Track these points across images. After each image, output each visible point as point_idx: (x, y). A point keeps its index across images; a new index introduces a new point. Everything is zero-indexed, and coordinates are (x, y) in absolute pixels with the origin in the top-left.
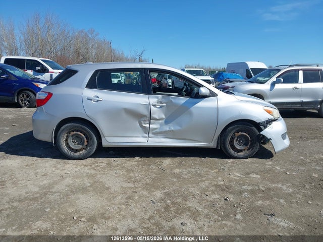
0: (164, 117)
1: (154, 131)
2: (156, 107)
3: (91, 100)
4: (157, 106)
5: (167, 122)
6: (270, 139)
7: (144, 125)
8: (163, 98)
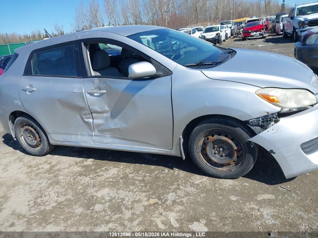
0: (107, 108)
1: (99, 128)
2: (94, 96)
3: (26, 91)
4: (96, 94)
5: (113, 116)
6: (272, 151)
7: (86, 120)
8: (100, 81)
